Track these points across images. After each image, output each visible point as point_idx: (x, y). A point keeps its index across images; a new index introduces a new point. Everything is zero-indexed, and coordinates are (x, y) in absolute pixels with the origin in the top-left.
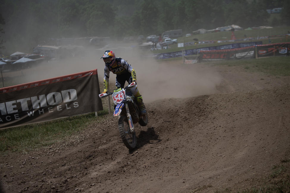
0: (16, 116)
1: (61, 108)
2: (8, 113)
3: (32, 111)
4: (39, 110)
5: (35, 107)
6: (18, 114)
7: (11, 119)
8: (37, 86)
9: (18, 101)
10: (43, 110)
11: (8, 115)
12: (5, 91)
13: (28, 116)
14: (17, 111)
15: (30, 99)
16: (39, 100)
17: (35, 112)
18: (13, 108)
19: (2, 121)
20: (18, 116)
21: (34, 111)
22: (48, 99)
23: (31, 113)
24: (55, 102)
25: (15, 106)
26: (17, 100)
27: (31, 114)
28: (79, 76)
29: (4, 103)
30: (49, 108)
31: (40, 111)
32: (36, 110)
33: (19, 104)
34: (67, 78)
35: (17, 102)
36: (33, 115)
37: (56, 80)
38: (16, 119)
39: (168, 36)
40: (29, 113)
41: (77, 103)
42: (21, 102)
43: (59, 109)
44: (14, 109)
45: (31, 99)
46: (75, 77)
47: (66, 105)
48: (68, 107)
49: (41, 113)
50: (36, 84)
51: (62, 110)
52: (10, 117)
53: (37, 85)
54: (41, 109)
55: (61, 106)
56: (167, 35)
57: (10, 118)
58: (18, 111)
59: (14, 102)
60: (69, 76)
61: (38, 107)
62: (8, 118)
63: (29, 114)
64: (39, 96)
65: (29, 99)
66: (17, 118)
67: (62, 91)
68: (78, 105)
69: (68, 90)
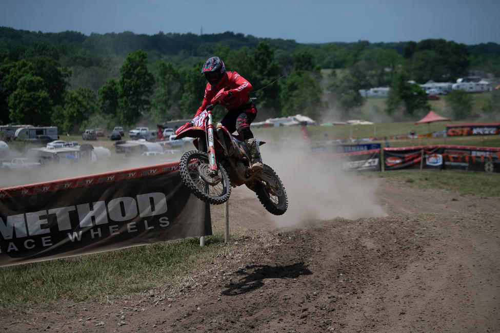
0: (45, 239)
1: (135, 226)
2: (30, 234)
3: (78, 232)
4: (92, 231)
5: (84, 223)
6: (50, 237)
7: (34, 246)
8: (90, 185)
9: (51, 211)
10: (99, 229)
11: (28, 237)
12: (26, 192)
13: (70, 241)
14: (48, 231)
15: (74, 209)
16: (93, 210)
17: (83, 234)
18: (41, 225)
19: (17, 250)
20: (50, 240)
21: (81, 232)
22: (109, 210)
23: (75, 234)
24: (124, 215)
25: (45, 221)
26: (49, 210)
27: (76, 238)
28: (172, 168)
29: (22, 215)
30: (111, 227)
31: (94, 232)
32: (85, 230)
33: (53, 218)
34: (150, 172)
35: (49, 213)
36: (79, 239)
37: (128, 175)
38: (44, 245)
39: (172, 131)
40: (72, 235)
41: (167, 218)
42: (57, 213)
43: (131, 229)
44: (43, 226)
45: (76, 208)
46: (164, 170)
47: (146, 222)
48: (149, 227)
49: (95, 235)
50: (87, 181)
51: (136, 230)
52: (33, 241)
53: (90, 182)
54: (95, 228)
55: (135, 223)
56: (171, 129)
57: (33, 243)
58: (51, 230)
59: (43, 212)
60: (154, 168)
61: (91, 225)
62: (30, 244)
63: (71, 237)
64: (93, 203)
65: (72, 208)
66: (46, 243)
67: (138, 196)
68: (168, 223)
69: (151, 195)
